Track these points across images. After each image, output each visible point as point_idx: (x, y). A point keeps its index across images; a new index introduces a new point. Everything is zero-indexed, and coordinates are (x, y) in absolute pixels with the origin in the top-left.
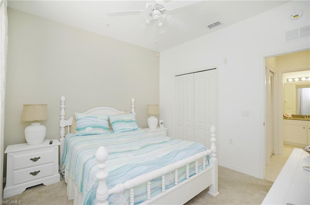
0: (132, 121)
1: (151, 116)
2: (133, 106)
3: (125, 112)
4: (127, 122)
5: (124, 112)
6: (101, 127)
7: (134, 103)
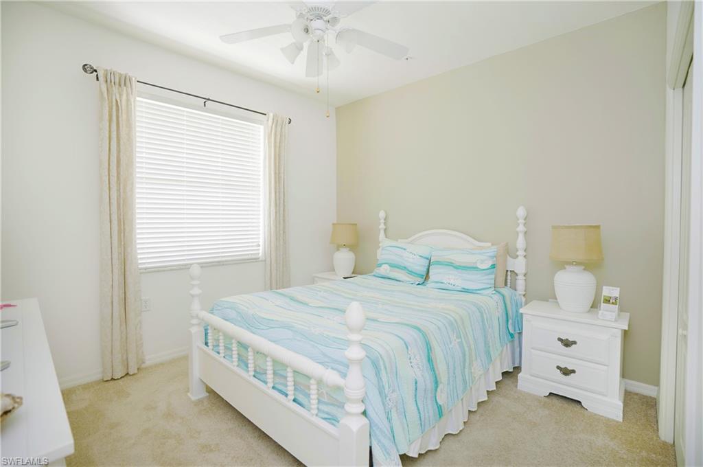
0: (476, 268)
1: (567, 267)
2: (521, 228)
3: (492, 245)
4: (456, 268)
5: (490, 244)
6: (405, 268)
7: (525, 219)
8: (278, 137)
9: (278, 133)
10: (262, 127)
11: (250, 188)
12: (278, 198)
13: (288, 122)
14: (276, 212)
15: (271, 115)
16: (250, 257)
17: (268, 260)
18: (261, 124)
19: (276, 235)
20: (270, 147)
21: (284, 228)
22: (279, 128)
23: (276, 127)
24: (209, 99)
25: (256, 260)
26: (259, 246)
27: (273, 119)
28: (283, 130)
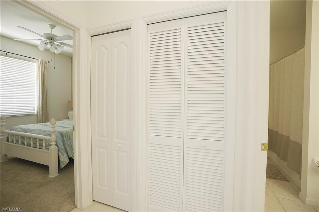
8: (43, 68)
9: (43, 67)
10: (36, 64)
11: (30, 87)
12: (43, 91)
13: (48, 62)
14: (42, 97)
15: (40, 60)
16: (30, 113)
17: (39, 114)
18: (35, 63)
19: (43, 105)
20: (39, 72)
21: (46, 102)
22: (44, 65)
23: (42, 64)
24: (9, 52)
25: (33, 115)
26: (34, 109)
27: (41, 61)
28: (46, 66)
